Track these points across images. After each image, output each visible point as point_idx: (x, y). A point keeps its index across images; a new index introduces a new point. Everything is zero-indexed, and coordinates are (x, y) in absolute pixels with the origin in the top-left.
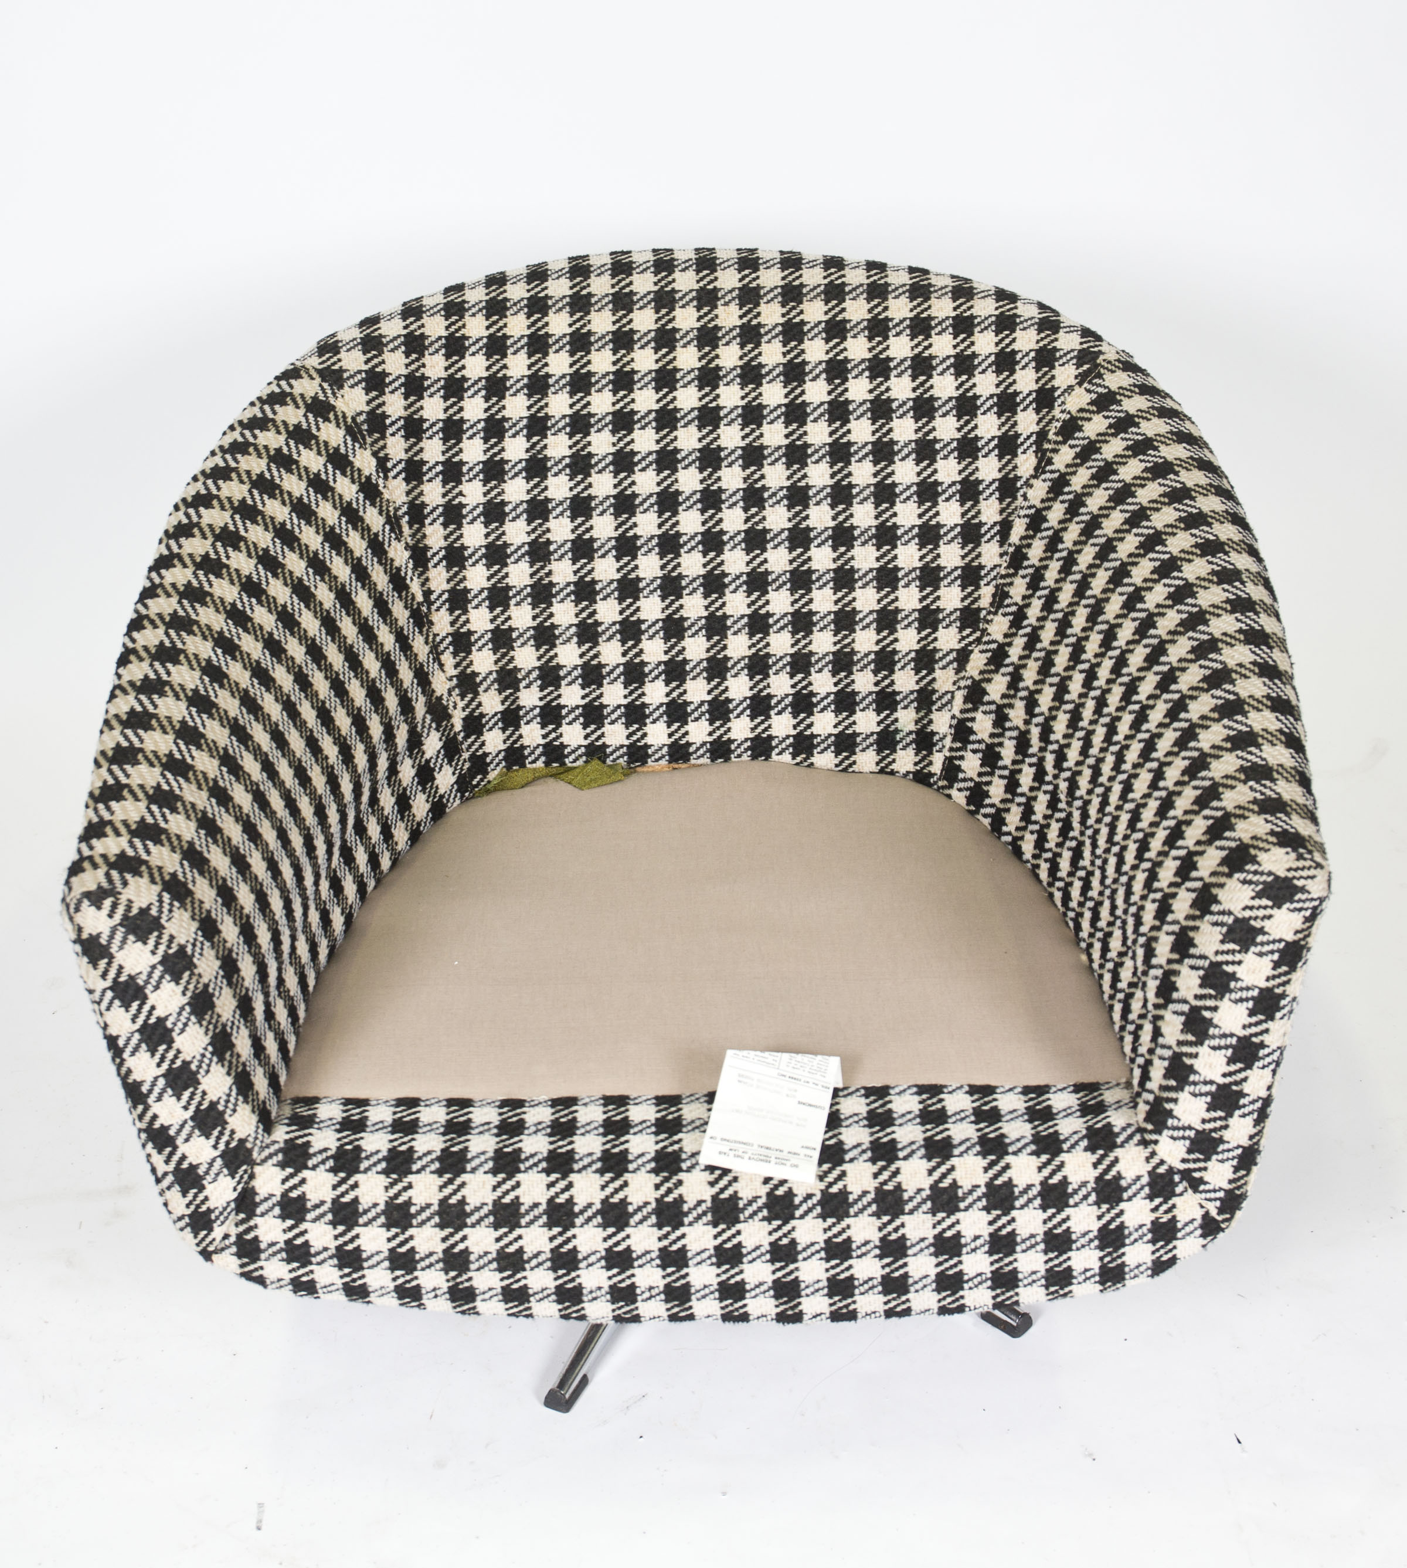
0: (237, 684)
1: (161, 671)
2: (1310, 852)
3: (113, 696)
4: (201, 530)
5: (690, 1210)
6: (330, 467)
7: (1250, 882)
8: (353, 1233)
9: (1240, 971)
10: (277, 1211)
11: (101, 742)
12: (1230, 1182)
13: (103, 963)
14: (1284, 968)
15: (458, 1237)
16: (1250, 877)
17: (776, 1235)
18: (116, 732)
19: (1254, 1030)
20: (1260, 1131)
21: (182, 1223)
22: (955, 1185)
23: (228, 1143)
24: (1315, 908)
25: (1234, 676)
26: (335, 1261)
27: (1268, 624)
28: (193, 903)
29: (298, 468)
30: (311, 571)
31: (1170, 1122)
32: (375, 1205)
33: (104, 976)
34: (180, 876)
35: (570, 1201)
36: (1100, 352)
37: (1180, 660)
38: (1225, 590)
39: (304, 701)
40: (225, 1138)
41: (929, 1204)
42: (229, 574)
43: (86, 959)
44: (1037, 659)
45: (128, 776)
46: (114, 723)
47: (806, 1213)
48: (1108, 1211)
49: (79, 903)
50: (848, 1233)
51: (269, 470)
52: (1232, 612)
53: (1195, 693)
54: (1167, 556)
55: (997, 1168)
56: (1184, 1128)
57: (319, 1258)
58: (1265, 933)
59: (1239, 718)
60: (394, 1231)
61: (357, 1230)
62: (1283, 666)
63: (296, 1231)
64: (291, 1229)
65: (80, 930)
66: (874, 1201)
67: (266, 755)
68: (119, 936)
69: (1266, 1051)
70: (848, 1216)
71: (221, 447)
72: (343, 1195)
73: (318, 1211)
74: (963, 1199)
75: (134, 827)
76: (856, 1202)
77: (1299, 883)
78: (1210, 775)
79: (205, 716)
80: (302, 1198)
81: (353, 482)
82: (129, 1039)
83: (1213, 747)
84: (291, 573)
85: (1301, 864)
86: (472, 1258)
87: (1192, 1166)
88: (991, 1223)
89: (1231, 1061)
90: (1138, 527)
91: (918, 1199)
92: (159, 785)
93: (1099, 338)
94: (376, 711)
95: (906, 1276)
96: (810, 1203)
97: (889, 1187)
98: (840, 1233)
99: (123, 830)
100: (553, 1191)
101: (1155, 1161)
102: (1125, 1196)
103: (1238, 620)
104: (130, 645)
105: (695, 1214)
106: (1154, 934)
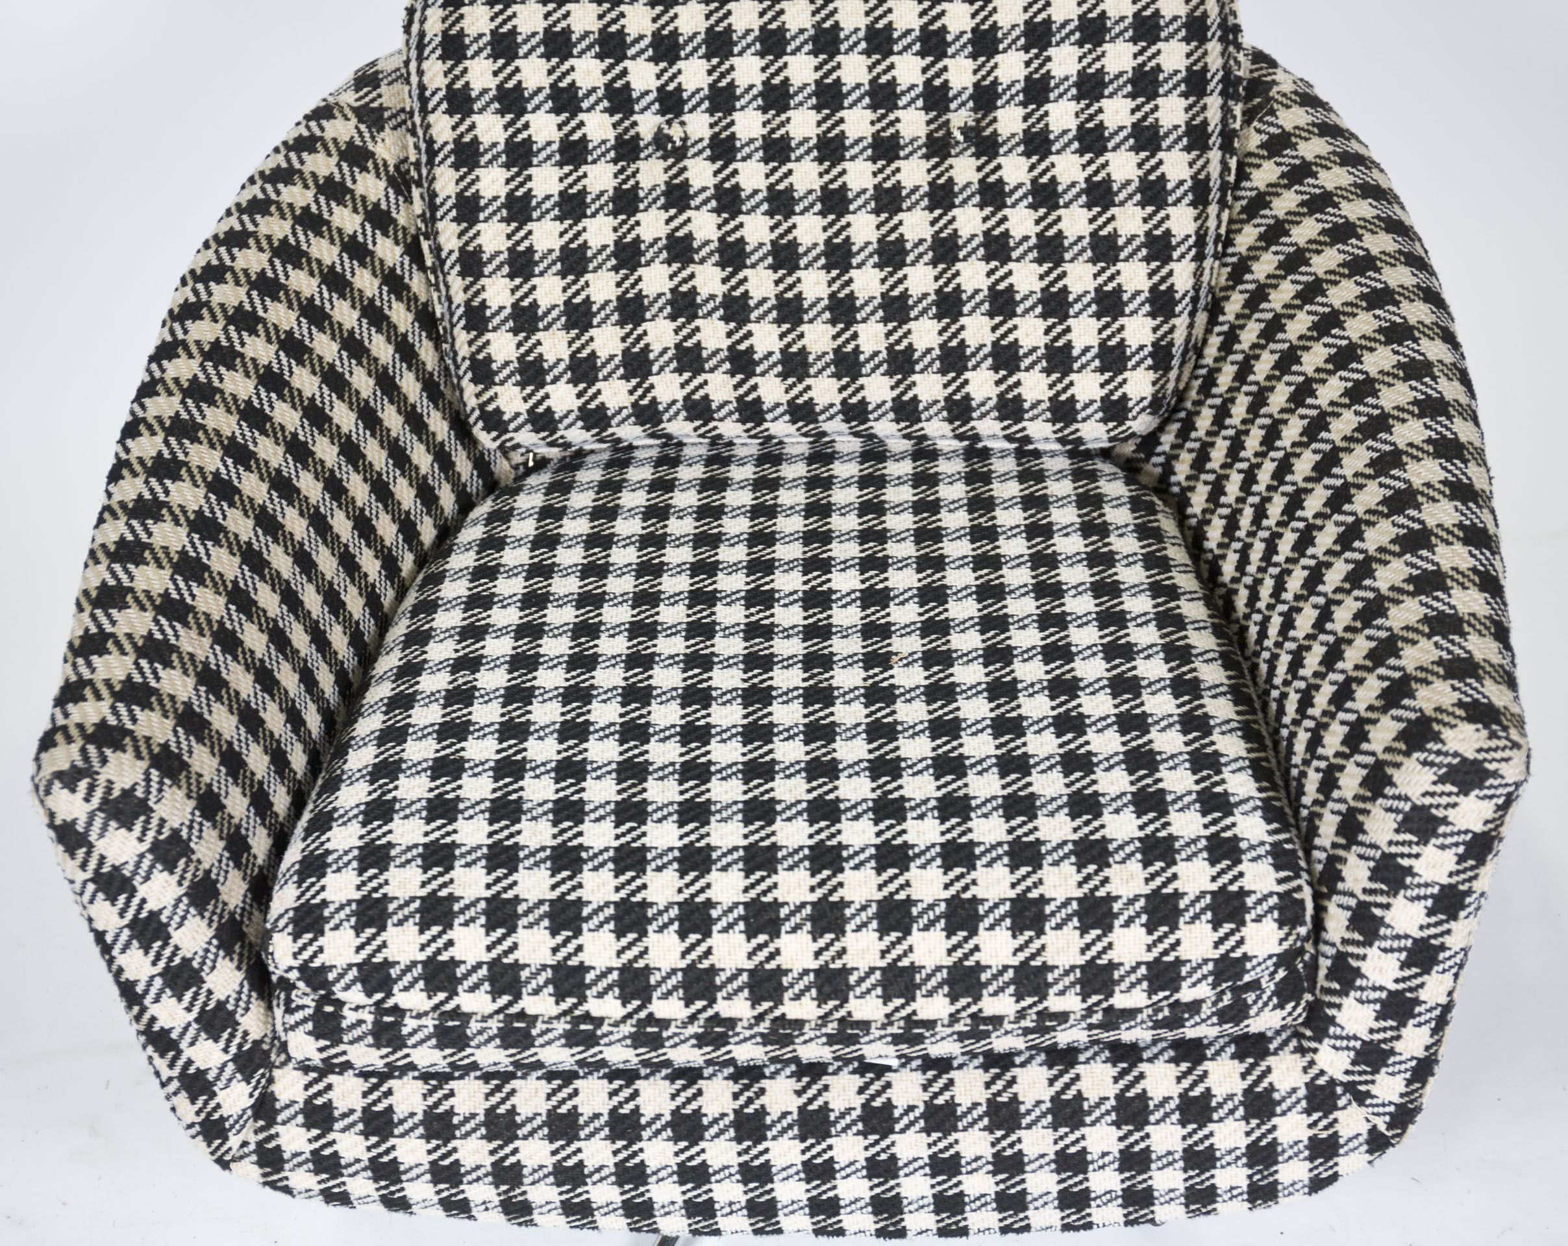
0: (251, 500)
1: (158, 489)
2: (1505, 729)
3: (101, 520)
4: (211, 310)
5: (774, 1123)
6: (368, 226)
7: (1432, 764)
8: (388, 1144)
9: (1418, 865)
10: (300, 1119)
11: (85, 579)
12: (1402, 1095)
13: (81, 853)
14: (1471, 862)
15: (508, 1150)
16: (1432, 757)
17: (873, 1151)
18: (102, 567)
19: (1433, 931)
20: (1439, 1041)
21: (193, 1131)
22: (1079, 1096)
23: (240, 1046)
24: (1509, 795)
25: (1420, 499)
26: (369, 1173)
27: (1463, 430)
28: (188, 778)
29: (330, 230)
30: (345, 354)
31: (1332, 1030)
32: (412, 1115)
33: (83, 866)
34: (173, 747)
35: (636, 1111)
36: (1274, 82)
37: (1356, 475)
38: (1412, 388)
39: (337, 511)
40: (237, 1040)
41: (1050, 1118)
42: (244, 365)
43: (61, 848)
44: (1190, 451)
45: (113, 623)
46: (100, 555)
47: (907, 1127)
48: (1258, 1126)
49: (49, 785)
50: (957, 1148)
51: (294, 234)
52: (1420, 416)
53: (1373, 518)
54: (1344, 343)
55: (1130, 1078)
56: (1348, 1038)
57: (351, 1170)
58: (1448, 824)
59: (1424, 553)
60: (434, 1143)
61: (392, 1141)
62: (1480, 484)
63: (323, 1141)
64: (317, 1138)
65: (52, 815)
66: (986, 1114)
67: (288, 582)
68: (98, 822)
69: (1447, 954)
70: (956, 1130)
71: (238, 205)
72: (374, 1103)
73: (347, 1121)
74: (1089, 1113)
75: (118, 688)
76: (965, 1115)
77: (1491, 767)
78: (1388, 624)
79: (209, 544)
80: (329, 1105)
81: (397, 243)
82: (117, 936)
83: (1392, 588)
84: (320, 358)
85: (1494, 743)
86: (525, 1171)
87: (1357, 1078)
88: (1121, 1139)
89: (1404, 965)
90: (1312, 303)
91: (1037, 1112)
92: (150, 633)
93: (1273, 64)
94: (429, 513)
95: (1024, 1192)
96: (912, 1116)
97: (1004, 1098)
98: (946, 1149)
99: (105, 692)
100: (616, 1100)
101: (1314, 1071)
102: (1278, 1110)
103: (1427, 427)
104: (123, 456)
105: (779, 1127)
106: (1317, 809)
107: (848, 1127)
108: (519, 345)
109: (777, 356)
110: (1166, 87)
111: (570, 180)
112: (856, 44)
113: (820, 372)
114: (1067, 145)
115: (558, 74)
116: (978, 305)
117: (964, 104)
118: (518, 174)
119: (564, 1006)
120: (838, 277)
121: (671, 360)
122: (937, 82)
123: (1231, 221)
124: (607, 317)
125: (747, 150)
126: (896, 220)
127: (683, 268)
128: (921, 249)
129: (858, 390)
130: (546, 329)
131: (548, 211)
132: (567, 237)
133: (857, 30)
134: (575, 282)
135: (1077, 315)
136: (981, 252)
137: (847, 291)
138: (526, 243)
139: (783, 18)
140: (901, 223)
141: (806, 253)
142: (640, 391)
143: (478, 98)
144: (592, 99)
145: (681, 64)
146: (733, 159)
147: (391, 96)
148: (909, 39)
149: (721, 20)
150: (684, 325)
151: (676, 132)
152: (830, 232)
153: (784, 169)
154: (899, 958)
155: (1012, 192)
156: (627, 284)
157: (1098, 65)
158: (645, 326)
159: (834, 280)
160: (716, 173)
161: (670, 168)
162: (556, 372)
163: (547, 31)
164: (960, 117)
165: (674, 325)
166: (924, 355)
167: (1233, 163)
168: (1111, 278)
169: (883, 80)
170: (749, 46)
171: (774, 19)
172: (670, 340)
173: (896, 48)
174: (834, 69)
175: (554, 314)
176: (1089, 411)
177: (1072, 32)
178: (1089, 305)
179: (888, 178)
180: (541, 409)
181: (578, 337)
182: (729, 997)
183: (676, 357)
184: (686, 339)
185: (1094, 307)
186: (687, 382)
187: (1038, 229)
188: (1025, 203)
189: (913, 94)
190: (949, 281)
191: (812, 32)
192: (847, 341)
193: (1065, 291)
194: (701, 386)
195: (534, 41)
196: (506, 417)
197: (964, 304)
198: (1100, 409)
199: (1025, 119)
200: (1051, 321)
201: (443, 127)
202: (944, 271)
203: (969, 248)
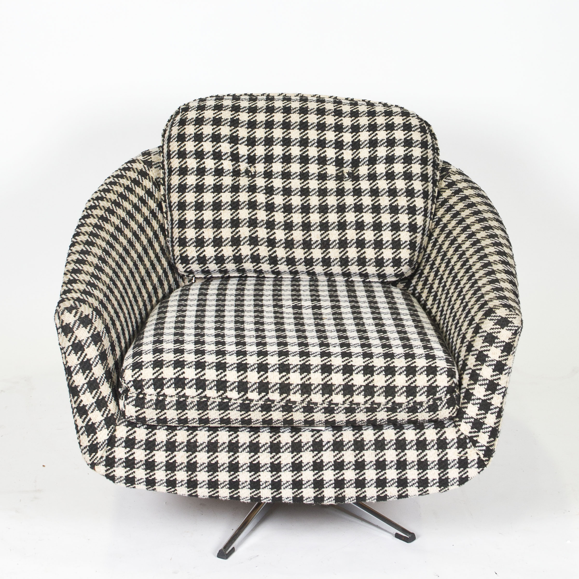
0: (114, 258)
1: (88, 248)
2: (515, 310)
4: (100, 207)
5: (283, 446)
6: (146, 195)
7: (493, 320)
9: (489, 354)
10: (123, 444)
12: (488, 443)
13: (69, 335)
14: (505, 353)
15: (193, 456)
16: (493, 318)
17: (315, 458)
19: (495, 378)
20: (499, 422)
21: (86, 450)
22: (384, 439)
23: (107, 414)
24: (516, 330)
25: (492, 264)
26: (144, 467)
27: (506, 250)
28: (103, 318)
29: (135, 193)
30: (139, 230)
31: (465, 416)
32: (162, 442)
33: (69, 340)
34: (99, 309)
35: (237, 442)
36: (450, 169)
37: (473, 263)
38: (491, 240)
39: (141, 265)
40: (107, 412)
41: (374, 446)
42: (111, 223)
43: (63, 334)
44: (422, 281)
45: (78, 277)
46: (71, 262)
47: (327, 449)
49: (64, 311)
50: (343, 458)
51: (124, 192)
52: (493, 246)
53: (478, 271)
54: (471, 232)
55: (400, 434)
56: (470, 418)
57: (138, 466)
58: (498, 339)
59: (493, 275)
60: (169, 453)
61: (154, 452)
63: (130, 453)
64: (128, 452)
65: (62, 322)
66: (353, 444)
68: (77, 324)
69: (500, 387)
70: (343, 450)
71: (99, 190)
72: (150, 438)
73: (140, 444)
74: (387, 445)
75: (82, 291)
76: (346, 445)
77: (510, 320)
78: (481, 292)
79: (104, 264)
80: (134, 439)
81: (155, 202)
82: (75, 368)
83: (483, 284)
84: (132, 228)
85: (511, 313)
86: (198, 465)
87: (473, 435)
88: (397, 455)
89: (487, 390)
90: (461, 224)
91: (370, 444)
92: (90, 281)
93: (449, 164)
94: (161, 288)
95: (364, 479)
96: (329, 445)
97: (359, 439)
99: (78, 292)
101: (459, 433)
102: (448, 446)
103: (495, 249)
105: (285, 448)
107: (308, 448)
108: (196, 233)
109: (283, 241)
110: (414, 161)
111: (217, 180)
112: (314, 144)
113: (298, 247)
114: (382, 177)
115: (215, 147)
116: (352, 226)
117: (348, 165)
118: (200, 178)
119: (219, 394)
120: (305, 216)
121: (247, 241)
122: (340, 157)
123: (436, 209)
124: (227, 225)
125: (276, 175)
126: (325, 199)
127: (253, 211)
128: (333, 208)
129: (310, 254)
130: (206, 228)
131: (209, 190)
132: (215, 198)
133: (314, 140)
134: (217, 213)
135: (384, 230)
136: (353, 209)
137: (308, 220)
138: (201, 200)
139: (290, 135)
140: (327, 199)
141: (294, 208)
142: (236, 251)
143: (188, 153)
144: (226, 156)
145: (256, 147)
146: (272, 178)
147: (155, 159)
148: (331, 143)
149: (270, 134)
150: (252, 229)
151: (252, 170)
152: (303, 202)
153: (288, 181)
154: (328, 381)
155: (364, 191)
156: (234, 215)
157: (392, 153)
158: (239, 229)
159: (304, 217)
160: (265, 182)
161: (250, 180)
162: (208, 242)
163: (213, 134)
164: (347, 170)
165: (249, 229)
166: (333, 242)
167: (436, 190)
168: (396, 219)
169: (322, 155)
170: (278, 143)
171: (287, 135)
172: (248, 234)
173: (327, 146)
174: (306, 151)
175: (209, 223)
176: (388, 262)
177: (384, 143)
178: (389, 227)
179: (323, 186)
180: (202, 256)
181: (217, 231)
182: (273, 392)
183: (249, 240)
184: (253, 234)
185: (390, 228)
186: (252, 249)
187: (372, 203)
188: (368, 195)
189: (332, 161)
190: (342, 218)
191: (299, 139)
192: (308, 237)
193: (381, 222)
194: (257, 250)
195: (208, 137)
196: (189, 258)
197: (347, 226)
198: (392, 262)
199: (368, 170)
200: (376, 232)
201: (175, 163)
202: (341, 215)
203: (349, 208)
